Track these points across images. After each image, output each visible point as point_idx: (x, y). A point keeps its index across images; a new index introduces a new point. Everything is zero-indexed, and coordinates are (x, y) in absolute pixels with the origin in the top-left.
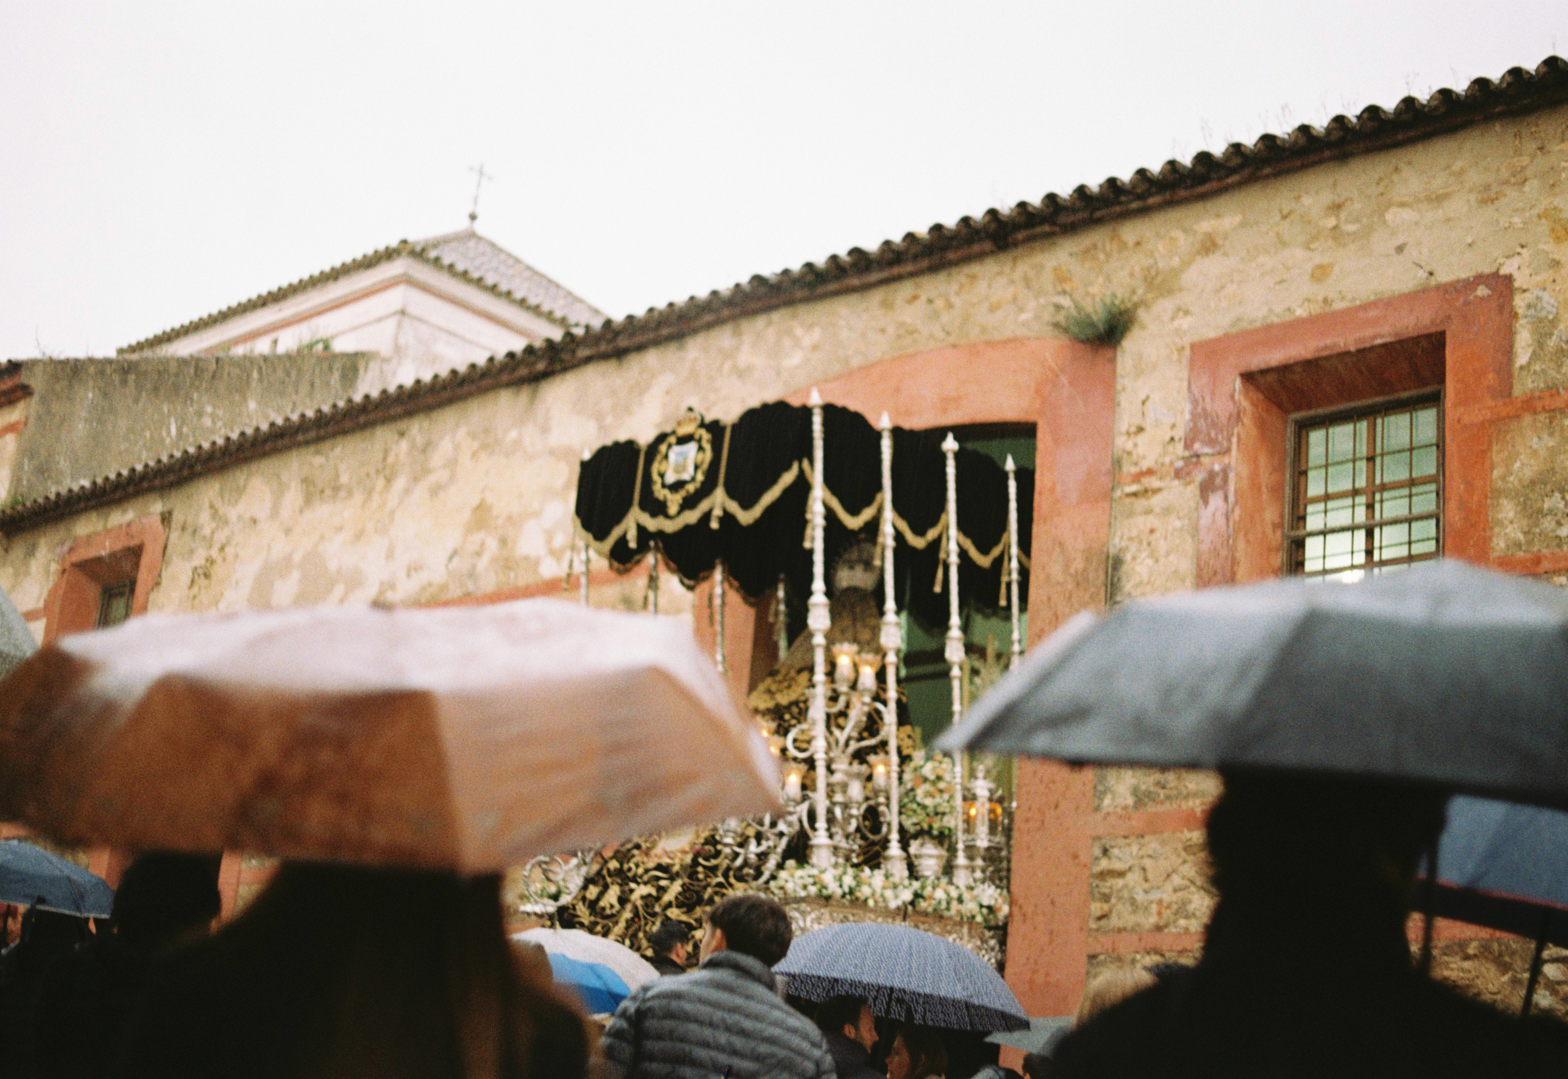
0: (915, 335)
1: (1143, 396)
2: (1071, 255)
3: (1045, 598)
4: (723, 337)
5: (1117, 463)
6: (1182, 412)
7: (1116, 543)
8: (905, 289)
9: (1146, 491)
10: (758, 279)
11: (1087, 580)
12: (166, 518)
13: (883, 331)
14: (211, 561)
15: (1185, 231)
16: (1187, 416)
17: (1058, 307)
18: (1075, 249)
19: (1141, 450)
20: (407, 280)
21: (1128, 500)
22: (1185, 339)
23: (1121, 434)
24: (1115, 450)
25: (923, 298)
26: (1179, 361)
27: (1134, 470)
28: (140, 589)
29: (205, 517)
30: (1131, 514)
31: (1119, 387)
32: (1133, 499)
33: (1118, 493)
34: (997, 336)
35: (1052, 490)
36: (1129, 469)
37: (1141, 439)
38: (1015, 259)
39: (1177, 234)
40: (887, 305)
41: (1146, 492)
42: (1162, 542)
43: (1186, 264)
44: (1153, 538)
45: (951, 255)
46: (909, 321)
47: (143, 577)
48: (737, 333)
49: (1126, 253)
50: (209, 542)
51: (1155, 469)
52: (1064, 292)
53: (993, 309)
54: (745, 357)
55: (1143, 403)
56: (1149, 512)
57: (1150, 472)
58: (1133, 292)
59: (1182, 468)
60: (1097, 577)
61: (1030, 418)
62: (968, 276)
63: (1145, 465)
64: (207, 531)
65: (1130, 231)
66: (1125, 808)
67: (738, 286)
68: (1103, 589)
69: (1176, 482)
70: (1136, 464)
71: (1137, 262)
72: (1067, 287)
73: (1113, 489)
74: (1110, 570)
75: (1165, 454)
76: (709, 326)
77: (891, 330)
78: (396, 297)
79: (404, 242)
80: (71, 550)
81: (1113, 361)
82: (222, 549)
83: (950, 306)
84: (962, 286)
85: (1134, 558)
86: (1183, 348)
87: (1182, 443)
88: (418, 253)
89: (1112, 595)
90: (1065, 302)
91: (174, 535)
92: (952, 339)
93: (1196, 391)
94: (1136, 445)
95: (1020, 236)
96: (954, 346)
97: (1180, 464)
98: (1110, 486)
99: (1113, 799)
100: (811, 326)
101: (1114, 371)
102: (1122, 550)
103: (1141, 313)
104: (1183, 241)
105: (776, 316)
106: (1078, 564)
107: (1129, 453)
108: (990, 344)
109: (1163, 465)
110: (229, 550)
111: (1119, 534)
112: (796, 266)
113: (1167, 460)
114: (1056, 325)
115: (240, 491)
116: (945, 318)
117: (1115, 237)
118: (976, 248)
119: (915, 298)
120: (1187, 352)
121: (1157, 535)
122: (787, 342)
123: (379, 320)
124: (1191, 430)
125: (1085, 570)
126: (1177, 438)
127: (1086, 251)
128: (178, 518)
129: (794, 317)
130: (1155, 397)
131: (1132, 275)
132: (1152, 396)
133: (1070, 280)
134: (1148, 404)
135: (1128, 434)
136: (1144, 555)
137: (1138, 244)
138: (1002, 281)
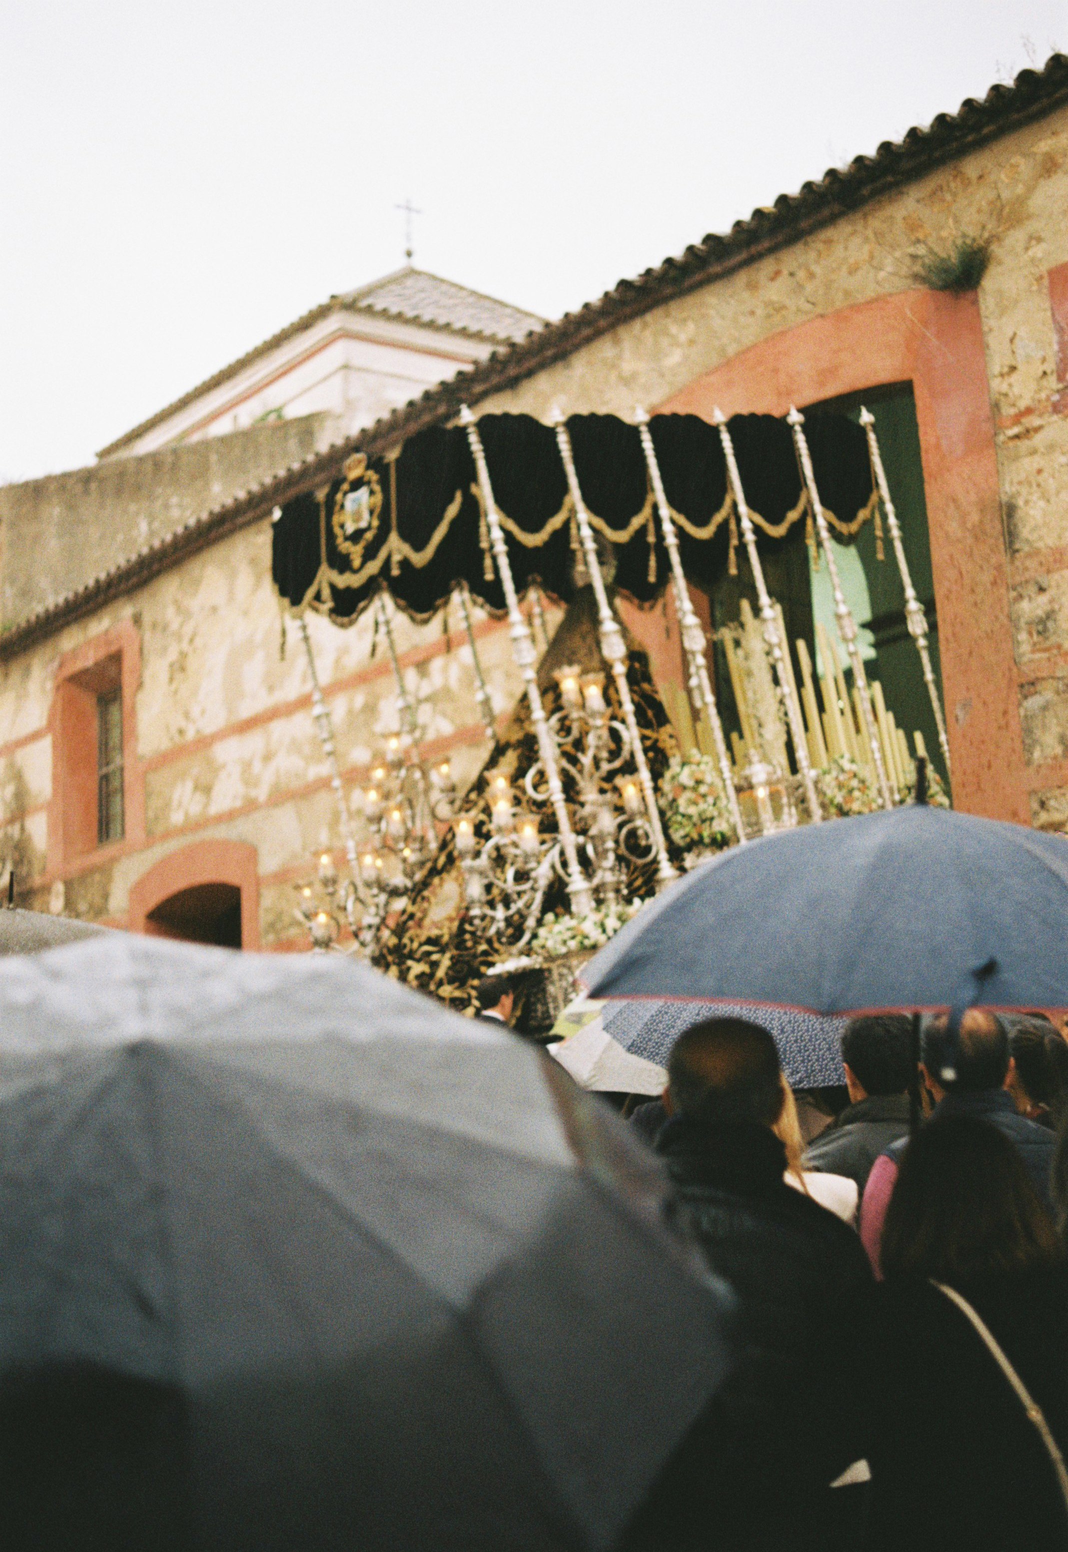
0: (784, 312)
1: (1010, 334)
2: (918, 201)
3: (947, 557)
4: (604, 349)
5: (996, 406)
6: (1050, 344)
7: (1008, 488)
8: (767, 266)
9: (1028, 431)
10: (624, 284)
11: (984, 533)
12: (137, 620)
13: (752, 313)
14: (183, 655)
15: (1024, 155)
16: (1056, 347)
17: (914, 257)
18: (921, 195)
19: (1016, 390)
20: (345, 334)
21: (1011, 444)
22: (1041, 268)
23: (995, 376)
24: (992, 395)
25: (785, 272)
26: (1039, 291)
27: (1012, 411)
28: (127, 691)
29: (170, 611)
30: (1016, 458)
31: (985, 329)
32: (1018, 442)
33: (1001, 438)
34: (860, 298)
35: (938, 446)
36: (1008, 411)
37: (1014, 378)
38: (865, 217)
39: (1017, 159)
40: (752, 286)
41: (1028, 433)
42: (1051, 481)
43: (1031, 189)
44: (1040, 479)
45: (804, 224)
46: (774, 298)
47: (128, 681)
48: (617, 342)
49: (971, 189)
50: (179, 637)
51: (1032, 407)
52: (918, 241)
53: (852, 272)
54: (628, 366)
55: (1012, 341)
56: (1033, 452)
57: (1029, 411)
58: (984, 227)
59: (1058, 401)
60: (995, 528)
61: (905, 377)
62: (825, 242)
63: (1023, 404)
64: (174, 626)
65: (971, 166)
66: (1055, 758)
67: (607, 294)
68: (1001, 539)
69: (1055, 417)
70: (1014, 405)
71: (982, 196)
72: (920, 236)
73: (996, 434)
74: (1005, 517)
75: (1040, 390)
76: (589, 340)
77: (760, 312)
78: (338, 352)
79: (333, 297)
80: (61, 666)
81: (975, 302)
82: (191, 641)
83: (812, 276)
84: (819, 253)
85: (1027, 502)
86: (1041, 277)
87: (1055, 375)
88: (350, 306)
89: (1011, 543)
90: (921, 250)
91: (148, 636)
92: (819, 310)
93: (1059, 319)
94: (1010, 385)
95: (865, 191)
96: (822, 316)
97: (1056, 398)
98: (992, 431)
99: (1042, 751)
100: (685, 320)
101: (978, 310)
102: (1012, 497)
103: (994, 248)
104: (1025, 167)
105: (649, 317)
106: (974, 517)
107: (1006, 395)
108: (856, 308)
109: (1039, 401)
110: (198, 641)
111: (1008, 479)
112: (656, 264)
113: (1043, 395)
114: (916, 277)
115: (197, 583)
116: (809, 287)
117: (958, 174)
118: (826, 212)
119: (778, 273)
120: (1046, 282)
121: (1045, 474)
122: (665, 342)
123: (326, 378)
124: (1061, 360)
125: (981, 522)
126: (1049, 371)
127: (934, 193)
128: (147, 619)
129: (667, 315)
130: (1022, 332)
131: (979, 211)
132: (1018, 332)
133: (921, 226)
134: (1017, 341)
135: (1002, 375)
136: (1034, 497)
137: (981, 177)
138: (857, 240)
